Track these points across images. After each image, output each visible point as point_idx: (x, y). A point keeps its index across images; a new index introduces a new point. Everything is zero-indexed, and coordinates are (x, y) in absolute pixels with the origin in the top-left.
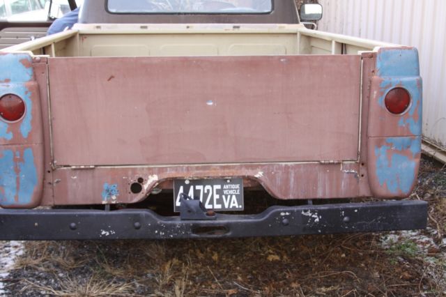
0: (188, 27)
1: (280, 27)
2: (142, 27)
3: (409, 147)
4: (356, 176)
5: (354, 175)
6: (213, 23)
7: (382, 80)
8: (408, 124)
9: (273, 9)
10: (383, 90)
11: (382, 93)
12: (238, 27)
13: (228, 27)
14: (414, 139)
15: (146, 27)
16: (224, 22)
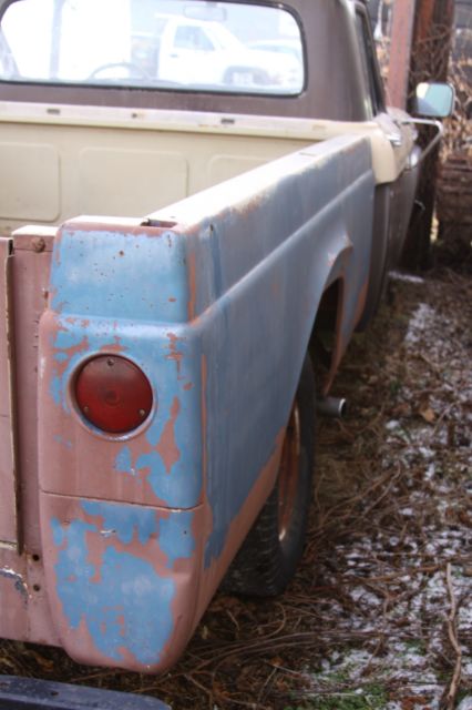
0: (134, 116)
1: (315, 127)
2: (50, 111)
3: (153, 536)
4: (19, 585)
5: (14, 581)
6: (183, 109)
7: (61, 328)
8: (145, 472)
9: (305, 88)
10: (62, 356)
11: (62, 367)
12: (231, 121)
13: (211, 120)
14: (166, 516)
15: (56, 112)
16: (204, 109)
